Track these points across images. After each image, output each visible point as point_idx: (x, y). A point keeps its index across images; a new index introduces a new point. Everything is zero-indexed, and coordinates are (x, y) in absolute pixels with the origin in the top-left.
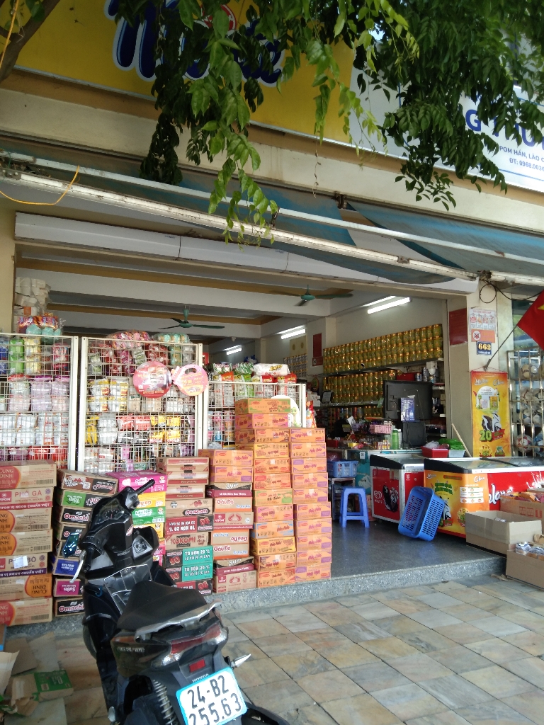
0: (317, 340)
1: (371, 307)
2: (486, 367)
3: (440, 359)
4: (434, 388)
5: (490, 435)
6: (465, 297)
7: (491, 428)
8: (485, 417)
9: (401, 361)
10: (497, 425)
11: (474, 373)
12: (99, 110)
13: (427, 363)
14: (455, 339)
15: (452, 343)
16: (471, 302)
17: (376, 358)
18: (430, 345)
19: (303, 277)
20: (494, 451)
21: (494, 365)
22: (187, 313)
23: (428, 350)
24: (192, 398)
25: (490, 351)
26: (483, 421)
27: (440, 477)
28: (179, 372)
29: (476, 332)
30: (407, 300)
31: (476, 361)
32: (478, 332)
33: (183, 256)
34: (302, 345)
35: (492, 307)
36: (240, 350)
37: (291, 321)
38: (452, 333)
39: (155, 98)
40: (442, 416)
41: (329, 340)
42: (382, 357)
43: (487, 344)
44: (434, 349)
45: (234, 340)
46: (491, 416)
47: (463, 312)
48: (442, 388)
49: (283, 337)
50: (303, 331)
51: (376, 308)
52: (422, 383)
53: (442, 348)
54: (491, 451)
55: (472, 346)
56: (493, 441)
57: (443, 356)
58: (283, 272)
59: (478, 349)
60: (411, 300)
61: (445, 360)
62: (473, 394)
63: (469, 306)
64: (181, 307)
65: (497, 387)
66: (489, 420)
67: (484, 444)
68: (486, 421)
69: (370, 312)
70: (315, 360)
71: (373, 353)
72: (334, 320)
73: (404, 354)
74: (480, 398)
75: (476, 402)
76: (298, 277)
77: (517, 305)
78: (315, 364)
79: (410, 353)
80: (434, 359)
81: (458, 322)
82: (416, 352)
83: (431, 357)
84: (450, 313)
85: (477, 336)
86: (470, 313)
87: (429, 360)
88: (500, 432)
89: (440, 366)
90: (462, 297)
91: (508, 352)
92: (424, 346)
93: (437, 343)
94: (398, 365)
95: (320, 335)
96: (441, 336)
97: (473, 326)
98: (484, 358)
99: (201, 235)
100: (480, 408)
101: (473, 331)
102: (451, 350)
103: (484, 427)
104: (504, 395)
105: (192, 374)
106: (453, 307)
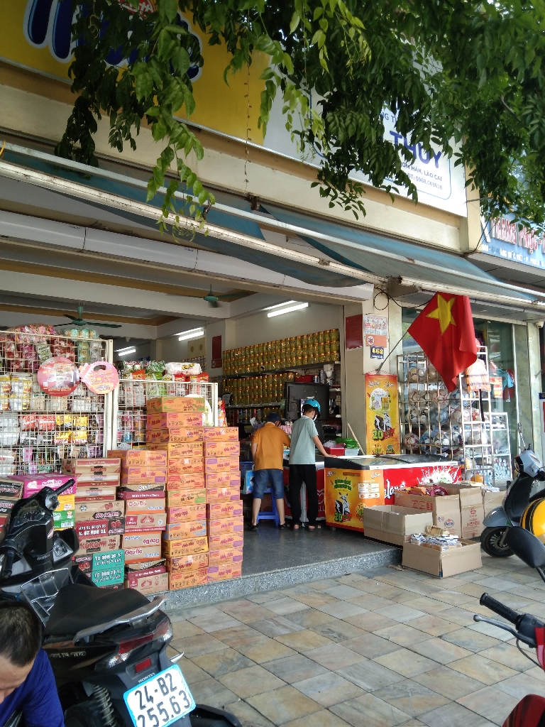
0: (217, 342)
1: (271, 311)
2: (378, 370)
3: (337, 362)
4: (331, 390)
5: (382, 434)
6: (361, 304)
7: (382, 428)
8: (377, 417)
9: (300, 364)
10: (388, 425)
11: (368, 375)
12: (6, 87)
13: (325, 366)
14: (351, 343)
16: (366, 308)
17: (276, 361)
18: (327, 348)
19: (211, 277)
20: (385, 449)
21: (386, 369)
22: (81, 310)
23: (325, 353)
24: (102, 397)
25: (383, 355)
26: (376, 421)
27: (340, 474)
28: (87, 368)
29: (369, 337)
30: (306, 305)
31: (369, 364)
32: (372, 338)
33: (87, 248)
34: (201, 347)
35: (384, 314)
36: (134, 351)
37: (191, 322)
38: (348, 337)
39: (71, 82)
40: (338, 416)
41: (229, 342)
42: (281, 360)
43: (380, 348)
44: (331, 352)
45: (128, 340)
46: (383, 416)
47: (359, 318)
48: (338, 390)
49: (180, 339)
50: (202, 333)
51: (277, 312)
52: (320, 385)
53: (339, 351)
54: (383, 450)
55: (367, 351)
56: (385, 440)
57: (339, 360)
58: (191, 270)
59: (372, 353)
60: (309, 305)
61: (342, 363)
62: (367, 396)
63: (364, 312)
64: (75, 304)
65: (388, 388)
66: (381, 420)
67: (376, 442)
68: (378, 421)
69: (269, 315)
70: (214, 362)
71: (273, 356)
72: (233, 323)
73: (303, 357)
74: (373, 399)
75: (370, 403)
76: (205, 276)
77: (407, 313)
78: (214, 366)
79: (309, 356)
80: (332, 362)
81: (355, 326)
82: (314, 355)
83: (328, 360)
84: (347, 319)
85: (371, 341)
86: (365, 318)
87: (327, 363)
88: (390, 432)
89: (337, 369)
90: (358, 304)
91: (398, 356)
92: (322, 350)
93: (334, 347)
94: (297, 367)
95: (219, 338)
96: (338, 340)
97: (367, 331)
98: (377, 362)
99: (107, 228)
100: (373, 408)
101: (367, 336)
102: (348, 353)
103: (377, 427)
104: (395, 397)
105: (101, 371)
106: (350, 313)
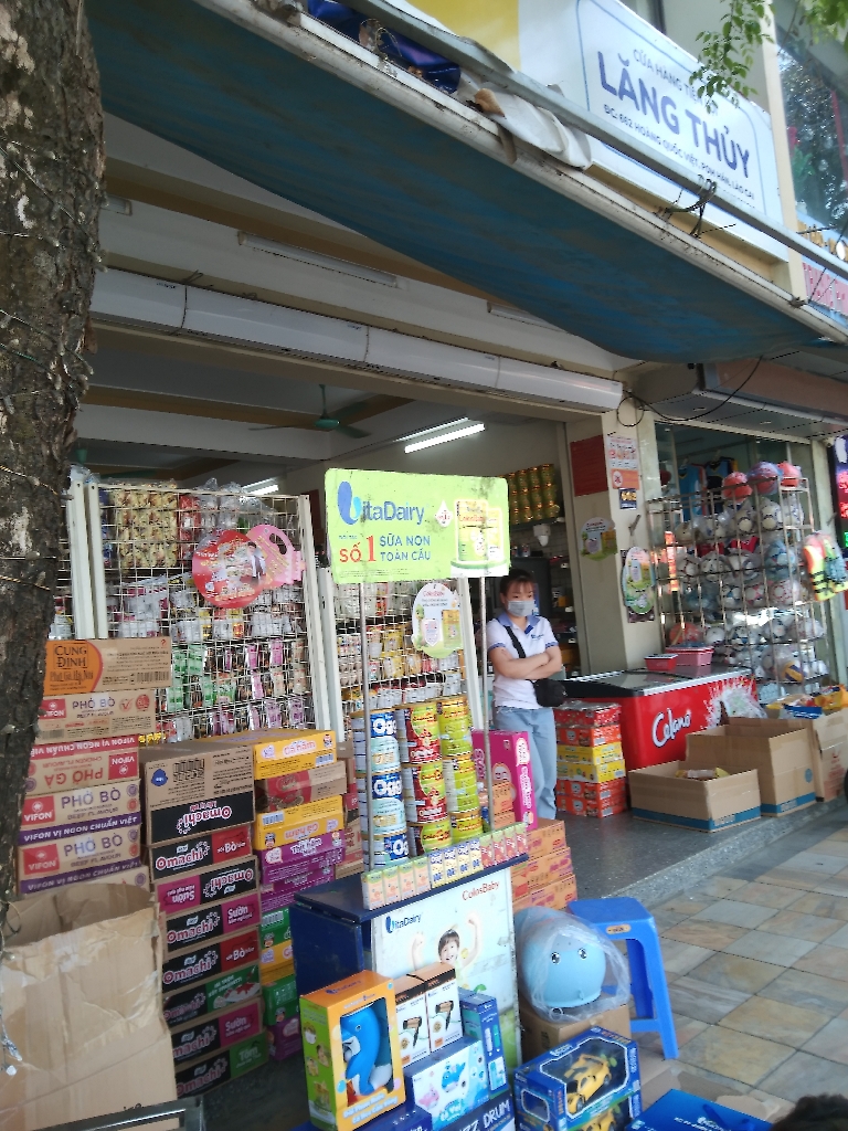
1: (410, 442)
2: (633, 527)
3: (558, 520)
6: (600, 417)
13: (535, 528)
14: (584, 486)
15: (580, 492)
16: (608, 425)
25: (635, 502)
29: (616, 473)
30: (480, 427)
31: (620, 517)
32: (620, 474)
33: (187, 326)
40: (568, 610)
44: (545, 503)
47: (597, 443)
50: (274, 487)
51: (422, 443)
53: (559, 501)
55: (613, 495)
57: (562, 513)
59: (622, 501)
60: (487, 428)
63: (606, 430)
69: (409, 449)
81: (590, 457)
83: (540, 517)
84: (573, 444)
85: (618, 480)
86: (607, 441)
90: (594, 417)
92: (526, 501)
93: (550, 495)
97: (613, 465)
98: (630, 514)
101: (612, 471)
102: (577, 503)
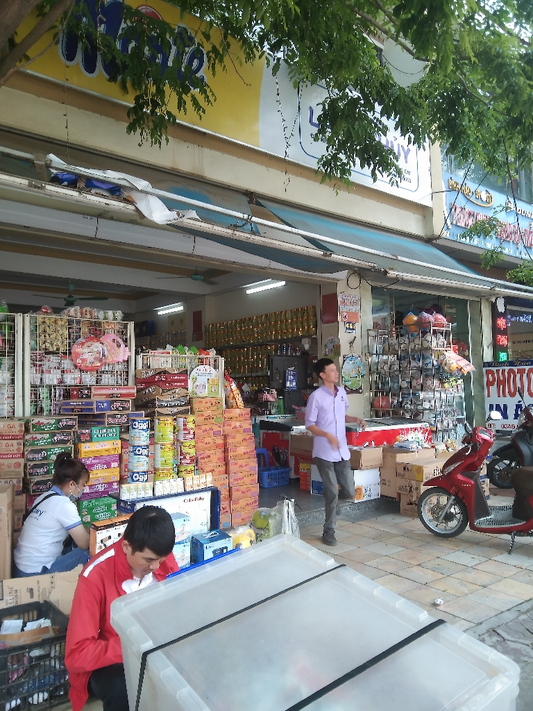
0: (197, 317)
1: (249, 288)
2: (352, 343)
3: (314, 336)
6: (337, 283)
12: (42, 99)
13: (303, 340)
14: (326, 318)
15: (324, 322)
16: (340, 287)
18: (305, 323)
22: (72, 287)
23: (303, 328)
25: (355, 330)
29: (344, 314)
30: (283, 283)
31: (344, 337)
32: (346, 314)
34: (182, 321)
35: (356, 292)
37: (170, 298)
38: (323, 313)
41: (209, 318)
43: (353, 323)
44: (309, 327)
47: (335, 296)
49: (159, 313)
50: (181, 308)
51: (253, 290)
53: (316, 326)
55: (341, 326)
57: (316, 334)
58: (189, 255)
59: (346, 329)
60: (287, 284)
61: (319, 337)
63: (339, 291)
64: (66, 281)
69: (248, 292)
70: (195, 335)
72: (213, 298)
73: (282, 331)
76: (201, 260)
78: (194, 339)
80: (309, 336)
81: (330, 305)
83: (306, 334)
84: (324, 296)
85: (345, 317)
86: (340, 297)
87: (303, 337)
89: (314, 342)
90: (334, 283)
91: (368, 330)
92: (299, 325)
93: (311, 322)
95: (200, 312)
96: (315, 316)
97: (343, 309)
98: (350, 336)
101: (342, 312)
102: (324, 328)
106: (325, 292)
